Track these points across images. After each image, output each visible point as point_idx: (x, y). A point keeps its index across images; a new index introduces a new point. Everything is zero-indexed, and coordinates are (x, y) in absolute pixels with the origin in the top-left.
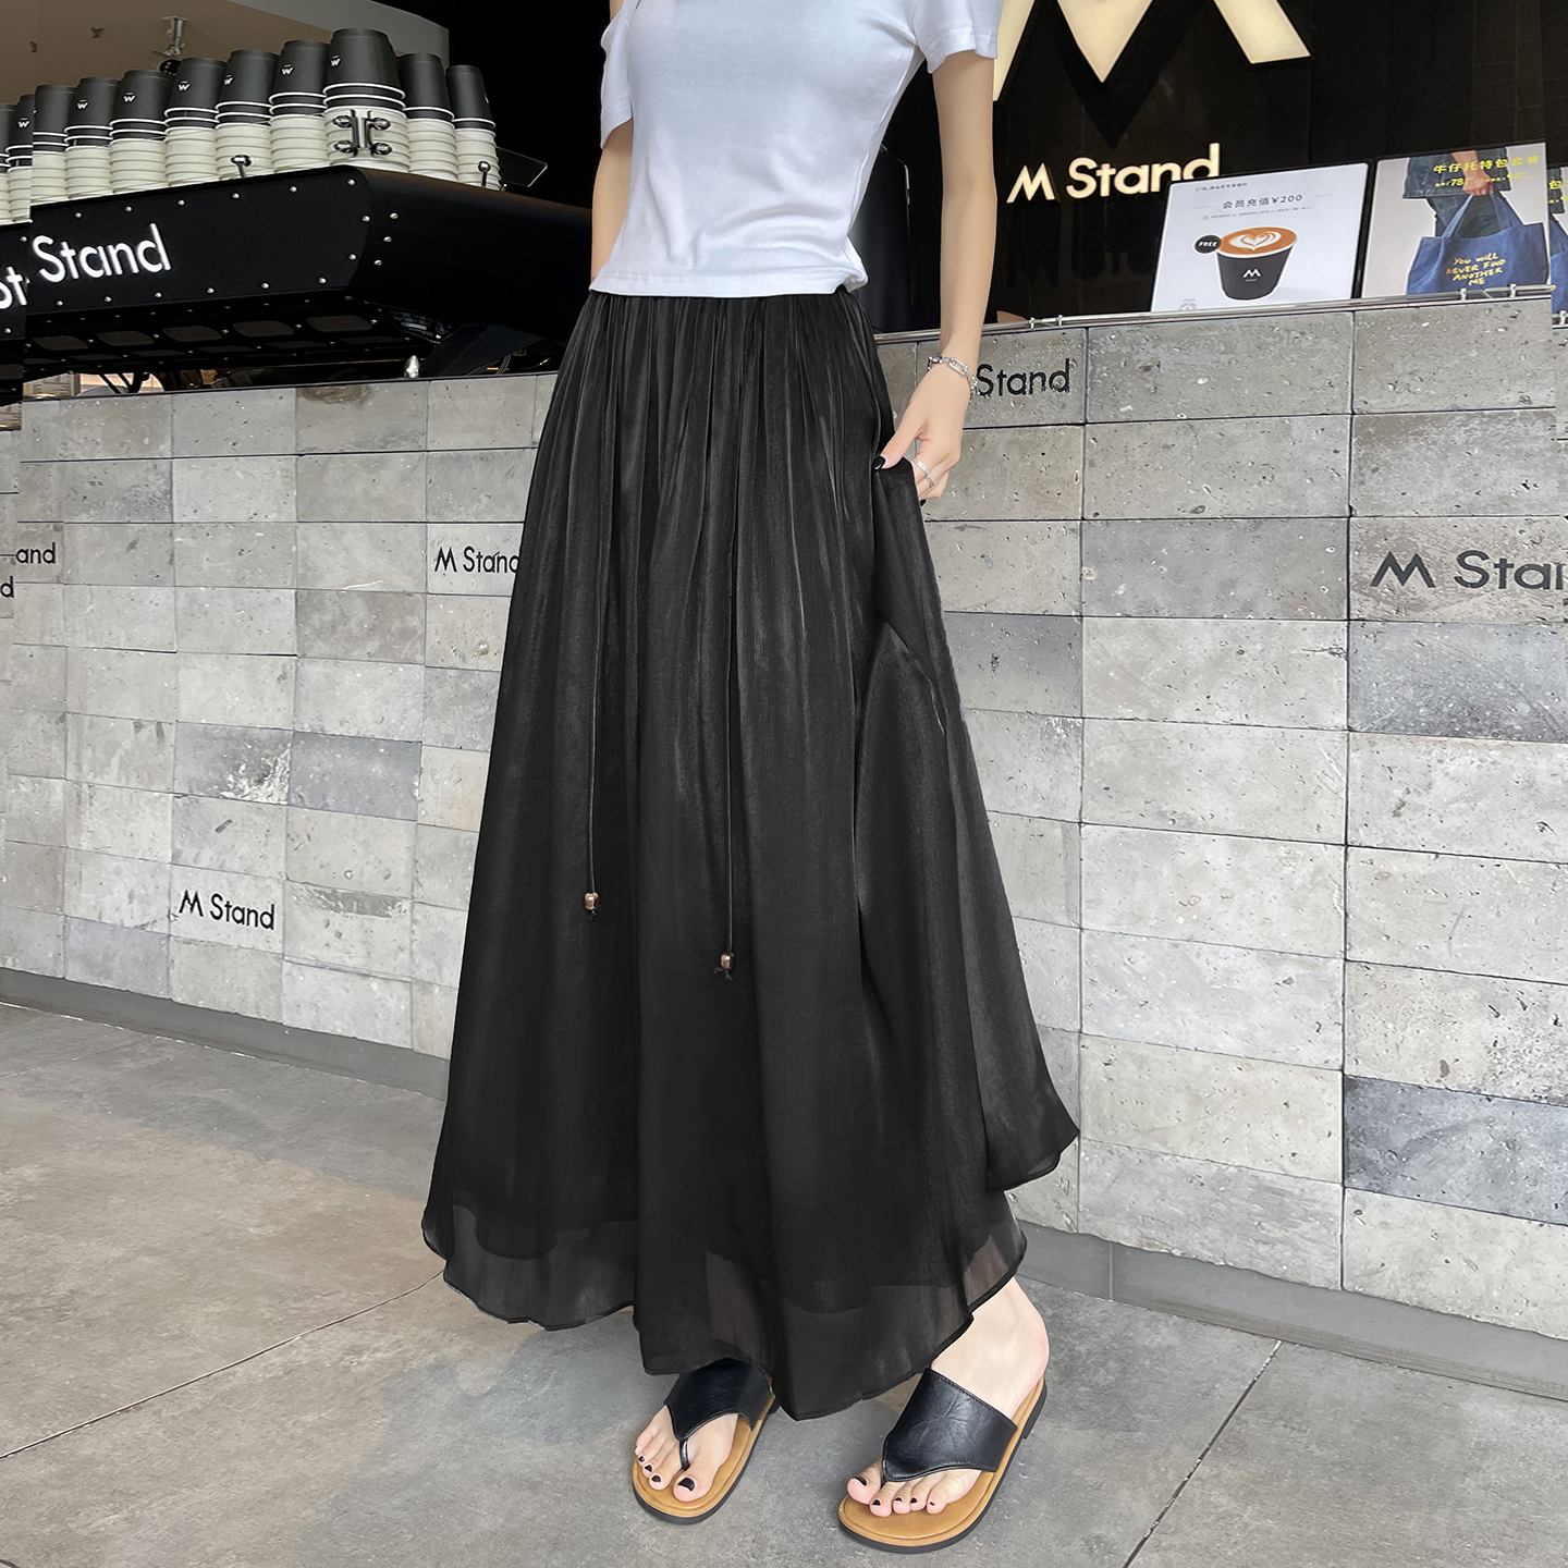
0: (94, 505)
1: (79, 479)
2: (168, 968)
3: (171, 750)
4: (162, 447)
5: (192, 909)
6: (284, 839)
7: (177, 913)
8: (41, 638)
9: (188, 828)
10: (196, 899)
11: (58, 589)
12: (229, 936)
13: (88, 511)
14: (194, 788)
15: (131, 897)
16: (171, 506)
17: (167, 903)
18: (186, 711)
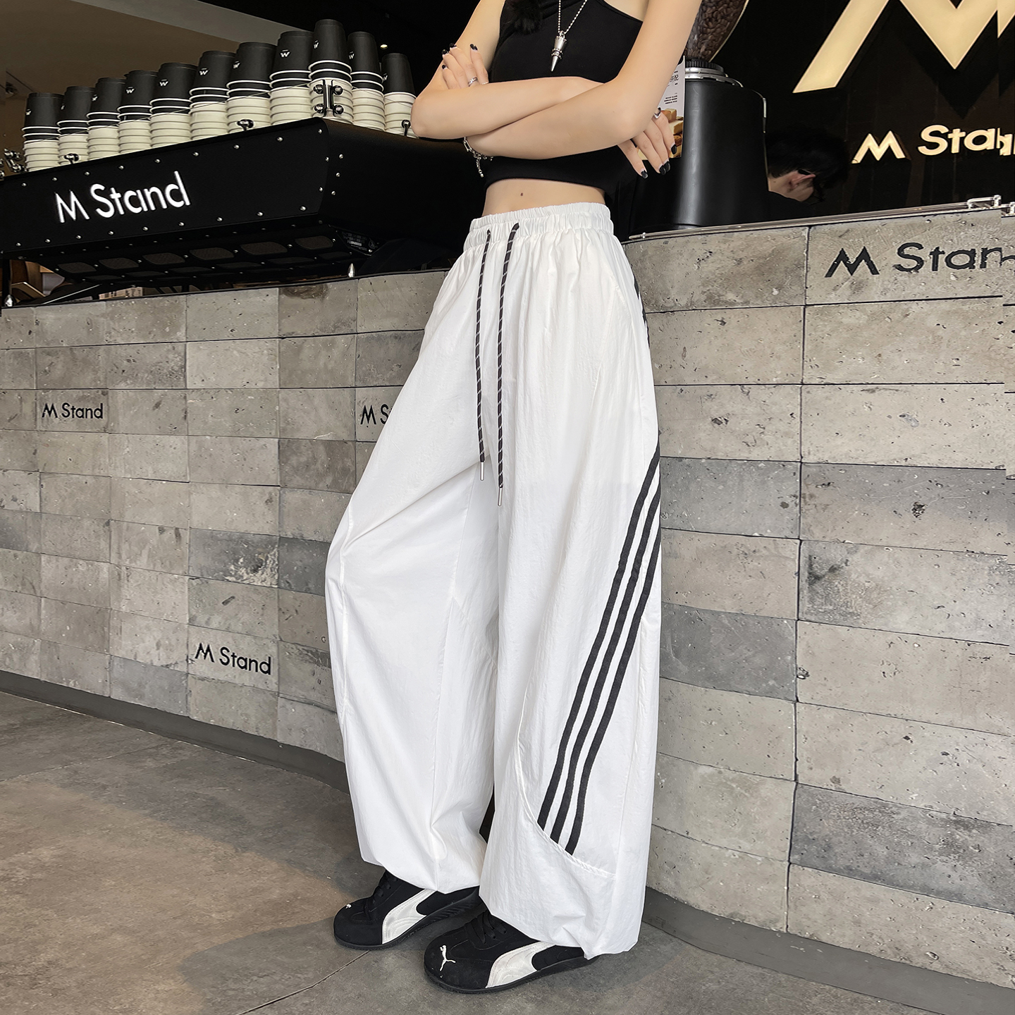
0: (130, 377)
1: (120, 358)
2: (187, 696)
3: (187, 546)
4: (178, 334)
5: (205, 657)
6: (277, 612)
7: (194, 658)
8: (93, 470)
9: (202, 601)
10: (208, 650)
11: (105, 438)
12: (235, 677)
13: (125, 381)
14: (205, 573)
15: (158, 645)
16: (185, 377)
17: (186, 651)
18: (196, 521)
